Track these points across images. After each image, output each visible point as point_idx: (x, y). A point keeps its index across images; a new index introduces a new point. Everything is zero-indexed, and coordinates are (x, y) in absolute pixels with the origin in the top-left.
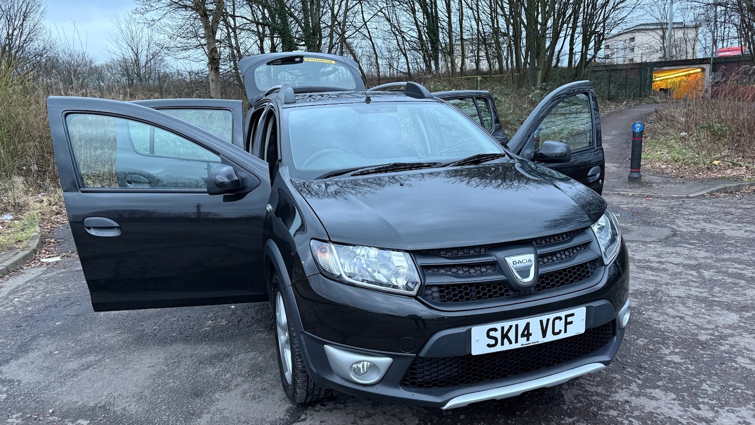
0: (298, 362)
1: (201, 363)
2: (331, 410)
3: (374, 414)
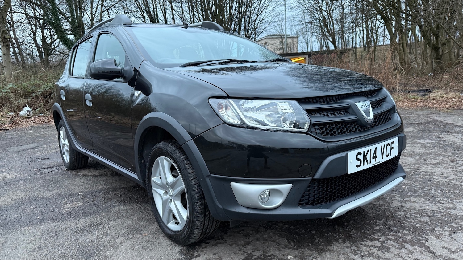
0: (198, 205)
1: (77, 233)
2: (216, 245)
3: (251, 241)
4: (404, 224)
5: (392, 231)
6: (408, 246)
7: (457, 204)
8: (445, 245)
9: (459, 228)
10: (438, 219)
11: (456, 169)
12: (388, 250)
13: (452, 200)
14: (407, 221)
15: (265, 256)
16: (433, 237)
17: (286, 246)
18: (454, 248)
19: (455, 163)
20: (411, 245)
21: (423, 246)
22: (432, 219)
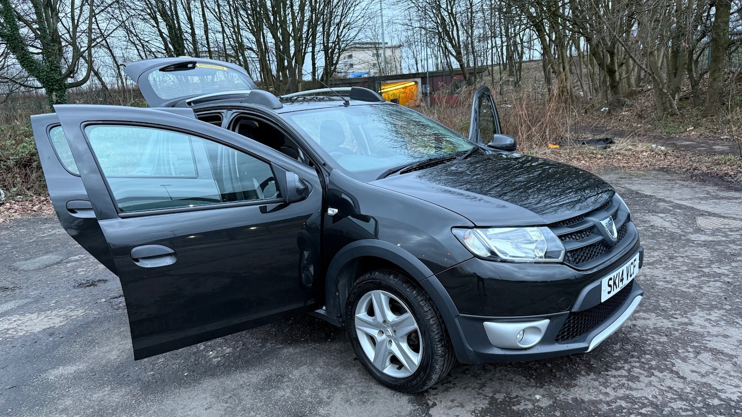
4: (643, 347)
5: (633, 356)
6: (656, 373)
7: (692, 318)
8: (694, 368)
9: (702, 347)
10: (677, 339)
11: (678, 270)
12: (636, 379)
13: (686, 313)
14: (645, 343)
15: (510, 398)
16: (679, 361)
17: (527, 385)
18: (703, 371)
19: (674, 261)
20: (659, 371)
21: (672, 372)
22: (671, 339)
